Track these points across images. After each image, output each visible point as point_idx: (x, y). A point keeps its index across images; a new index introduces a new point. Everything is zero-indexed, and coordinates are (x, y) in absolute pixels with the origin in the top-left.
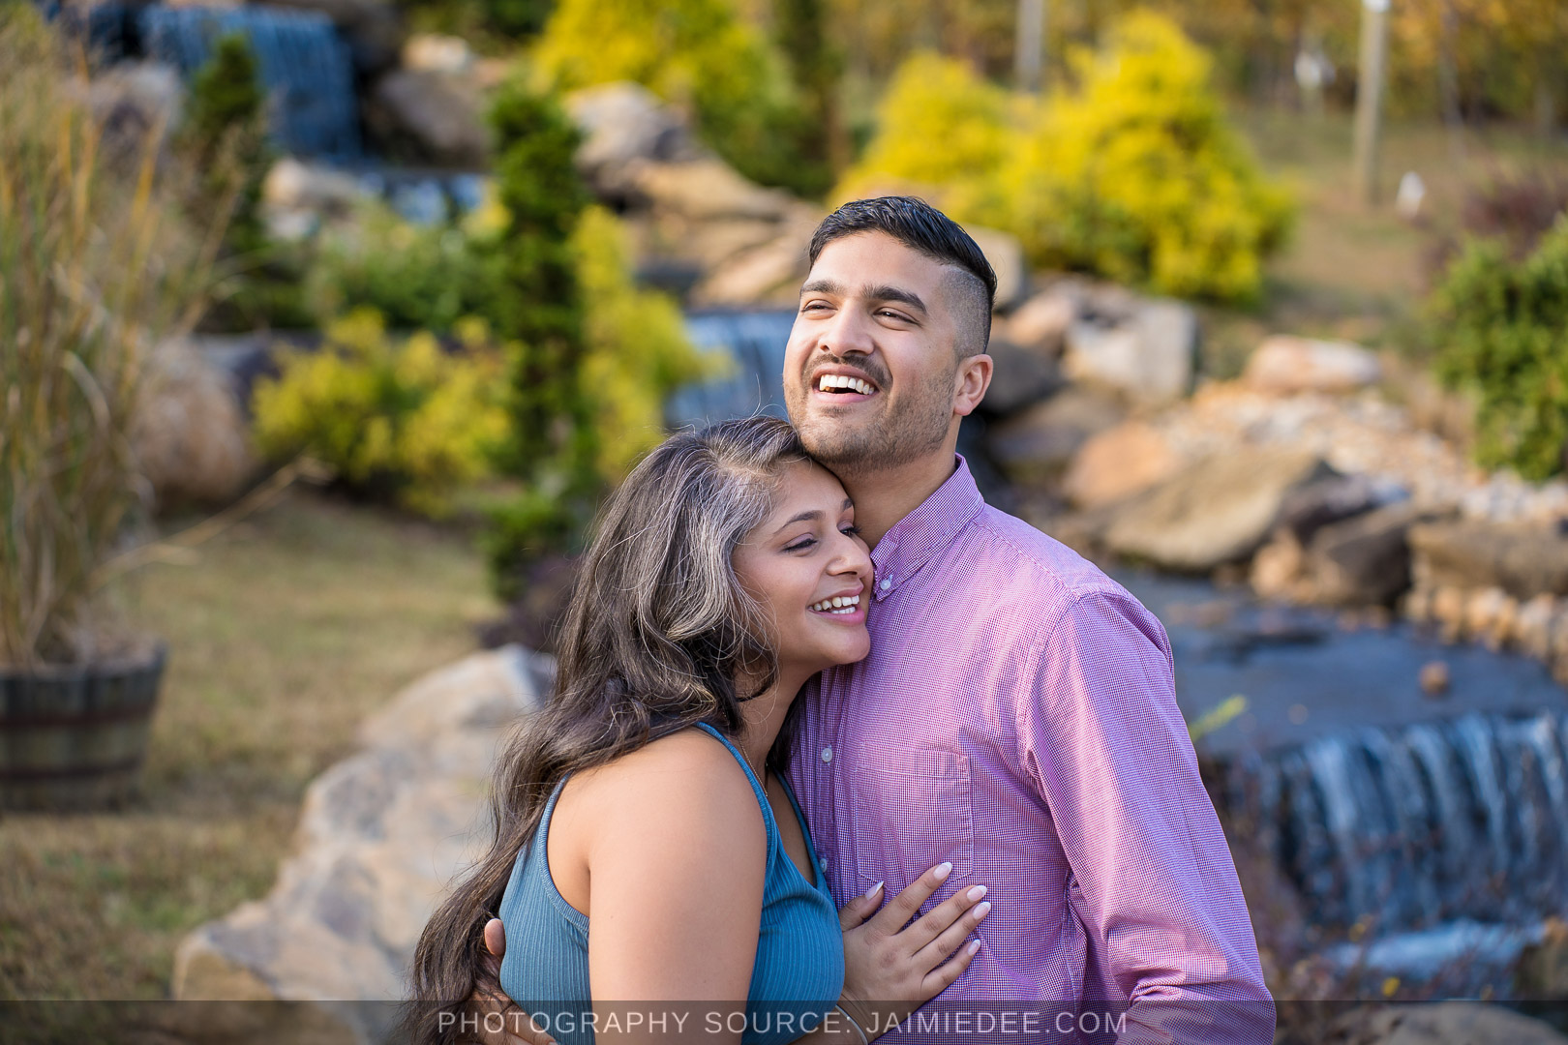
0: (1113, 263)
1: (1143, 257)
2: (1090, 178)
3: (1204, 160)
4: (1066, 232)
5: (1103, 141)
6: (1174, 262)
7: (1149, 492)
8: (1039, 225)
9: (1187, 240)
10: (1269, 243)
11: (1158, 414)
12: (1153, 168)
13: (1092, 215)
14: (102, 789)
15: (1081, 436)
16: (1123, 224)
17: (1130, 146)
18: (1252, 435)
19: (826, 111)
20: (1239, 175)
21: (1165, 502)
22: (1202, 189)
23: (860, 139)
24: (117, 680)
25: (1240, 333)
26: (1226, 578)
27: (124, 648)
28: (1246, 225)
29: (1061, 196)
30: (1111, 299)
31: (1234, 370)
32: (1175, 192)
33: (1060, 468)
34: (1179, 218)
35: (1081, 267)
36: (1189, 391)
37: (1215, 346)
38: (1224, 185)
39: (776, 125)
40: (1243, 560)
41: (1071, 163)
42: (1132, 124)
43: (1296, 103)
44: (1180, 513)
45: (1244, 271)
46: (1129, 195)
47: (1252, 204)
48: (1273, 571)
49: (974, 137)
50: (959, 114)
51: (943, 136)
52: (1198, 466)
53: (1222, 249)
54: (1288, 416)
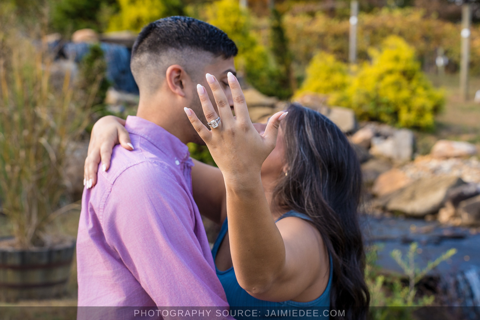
0: (385, 117)
1: (395, 115)
2: (377, 89)
3: (414, 83)
4: (369, 107)
5: (381, 78)
6: (405, 116)
7: (402, 190)
8: (361, 105)
9: (409, 110)
10: (436, 110)
11: (402, 166)
12: (398, 86)
13: (377, 102)
14: (54, 290)
15: (377, 174)
16: (388, 104)
17: (389, 79)
18: (434, 171)
19: (288, 72)
20: (426, 88)
21: (407, 194)
22: (413, 92)
23: (300, 80)
24: (59, 252)
25: (428, 139)
26: (429, 218)
27: (62, 241)
28: (429, 105)
29: (367, 96)
30: (385, 129)
31: (427, 151)
32: (405, 94)
33: (372, 184)
34: (406, 102)
35: (375, 119)
36: (412, 159)
37: (420, 143)
38: (420, 91)
39: (272, 77)
40: (435, 212)
41: (370, 85)
42: (390, 72)
43: (437, 72)
44: (413, 197)
45: (428, 119)
46: (390, 95)
47: (430, 97)
48: (445, 216)
49: (337, 78)
50: (332, 71)
51: (328, 79)
52: (418, 181)
53: (421, 112)
54: (446, 165)
